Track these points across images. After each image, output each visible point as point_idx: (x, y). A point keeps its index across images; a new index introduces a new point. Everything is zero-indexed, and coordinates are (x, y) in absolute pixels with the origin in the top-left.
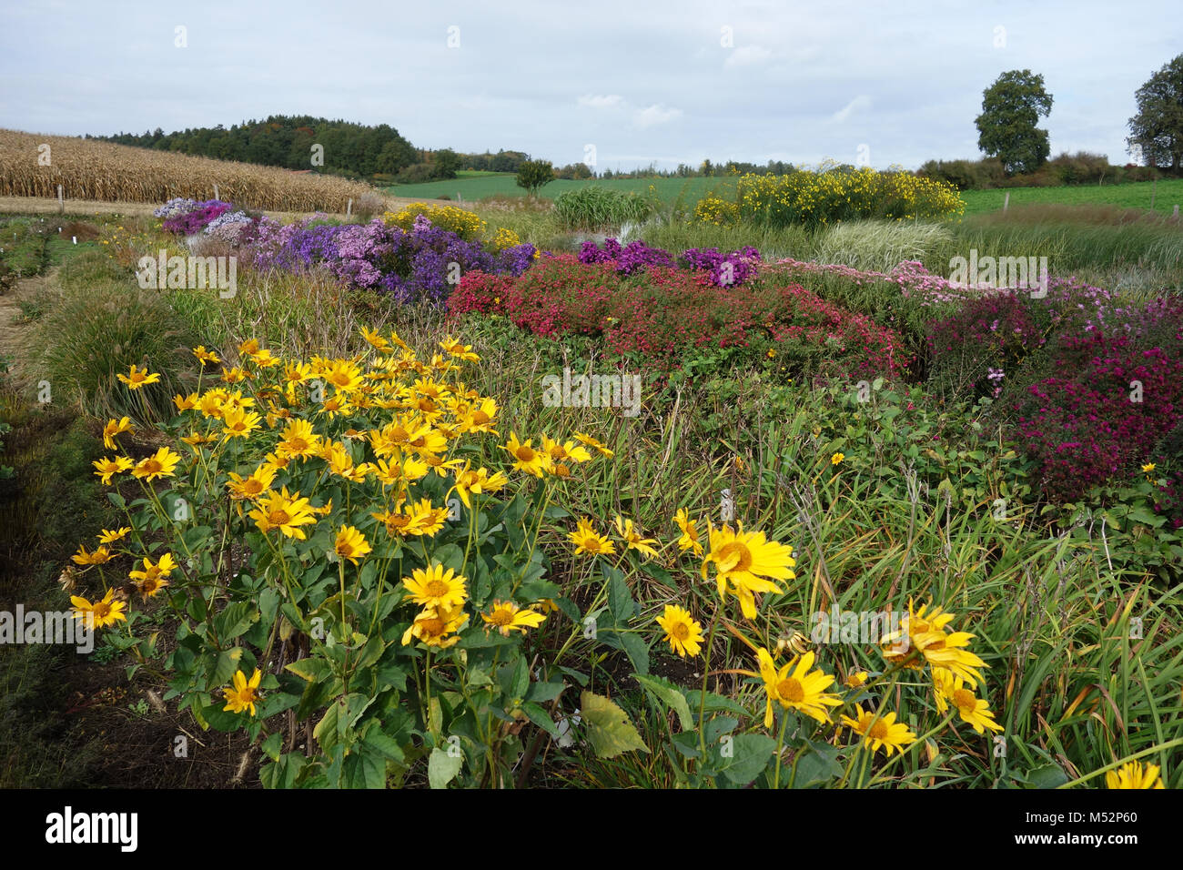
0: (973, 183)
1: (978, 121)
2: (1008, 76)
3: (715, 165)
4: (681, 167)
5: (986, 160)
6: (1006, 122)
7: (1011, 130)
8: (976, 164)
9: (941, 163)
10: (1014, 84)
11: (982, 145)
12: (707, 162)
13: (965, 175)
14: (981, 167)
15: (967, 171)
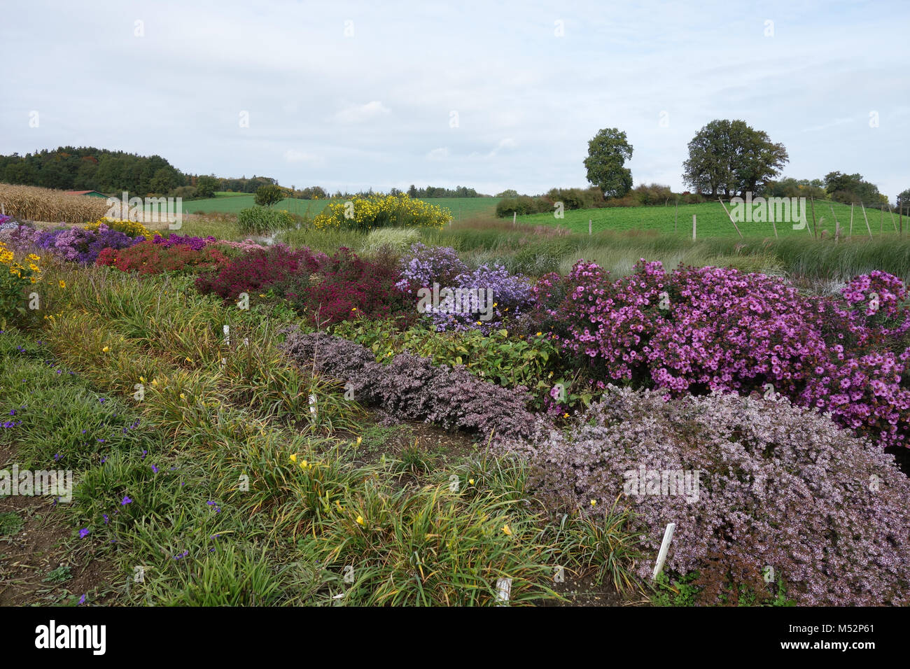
0: (582, 204)
1: (585, 162)
2: (604, 132)
3: (418, 189)
4: (393, 190)
5: (592, 189)
6: (604, 163)
7: (606, 168)
8: (585, 191)
9: (561, 190)
10: (607, 138)
11: (589, 178)
12: (413, 187)
13: (576, 199)
14: (587, 194)
15: (578, 195)
